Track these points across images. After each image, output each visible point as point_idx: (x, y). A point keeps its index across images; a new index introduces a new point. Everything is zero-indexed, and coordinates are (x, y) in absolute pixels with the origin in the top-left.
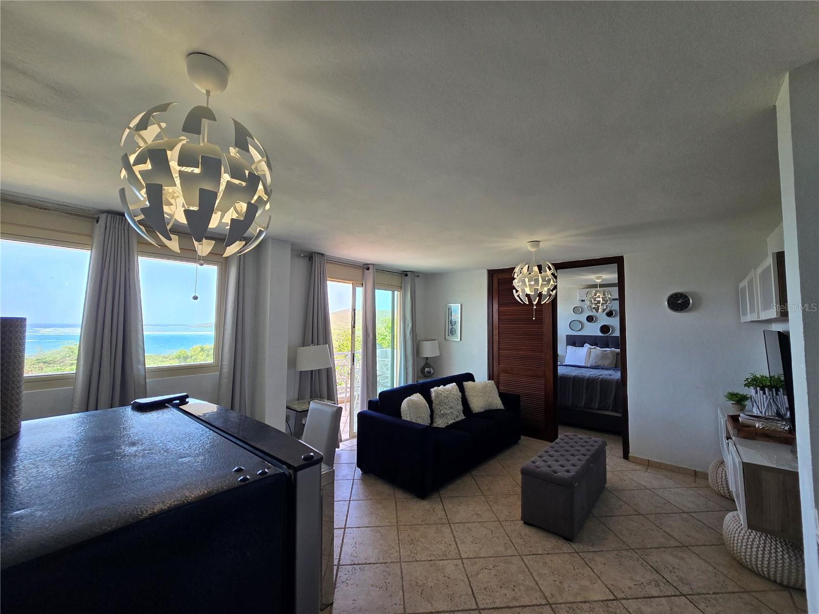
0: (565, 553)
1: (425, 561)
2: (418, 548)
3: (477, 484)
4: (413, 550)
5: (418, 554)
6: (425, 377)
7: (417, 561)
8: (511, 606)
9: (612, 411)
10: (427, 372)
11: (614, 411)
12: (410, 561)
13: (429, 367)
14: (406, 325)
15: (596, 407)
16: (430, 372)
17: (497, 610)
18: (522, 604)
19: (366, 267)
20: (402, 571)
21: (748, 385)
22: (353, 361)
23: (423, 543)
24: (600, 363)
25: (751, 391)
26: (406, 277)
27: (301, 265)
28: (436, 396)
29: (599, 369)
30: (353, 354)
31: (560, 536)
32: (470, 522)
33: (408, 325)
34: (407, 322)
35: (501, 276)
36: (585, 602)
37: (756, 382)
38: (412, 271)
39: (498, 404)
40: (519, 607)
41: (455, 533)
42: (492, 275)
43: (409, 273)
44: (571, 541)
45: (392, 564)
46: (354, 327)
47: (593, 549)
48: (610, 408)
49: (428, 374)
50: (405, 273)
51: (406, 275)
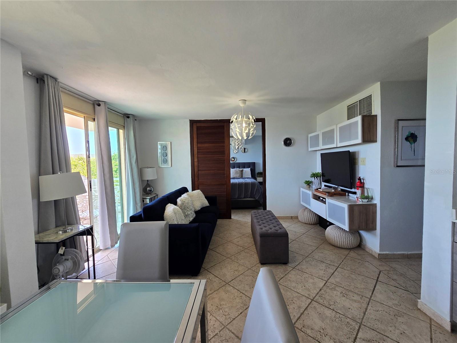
0: (290, 271)
1: (238, 316)
2: (227, 310)
3: (218, 253)
4: (224, 313)
5: (230, 314)
6: (147, 194)
7: (234, 319)
8: (302, 312)
9: (249, 198)
10: (148, 190)
11: (251, 198)
12: (231, 322)
13: (150, 187)
14: (131, 157)
15: (243, 197)
16: (151, 191)
17: (299, 319)
18: (304, 308)
19: (97, 103)
20: (233, 333)
21: (312, 177)
22: (91, 188)
23: (226, 305)
24: (235, 176)
25: (313, 179)
26: (128, 119)
27: (31, 84)
28: (182, 204)
29: (235, 179)
30: (90, 181)
31: (281, 263)
32: (237, 277)
33: (133, 157)
34: (132, 154)
35: (199, 125)
36: (321, 290)
37: (315, 175)
38: (133, 115)
39: (206, 203)
40: (305, 310)
41: (236, 287)
42: (193, 123)
43: (130, 116)
44: (287, 264)
45: (221, 332)
46: (89, 157)
47: (297, 263)
48: (249, 197)
49: (150, 192)
50: (127, 115)
51: (128, 117)
